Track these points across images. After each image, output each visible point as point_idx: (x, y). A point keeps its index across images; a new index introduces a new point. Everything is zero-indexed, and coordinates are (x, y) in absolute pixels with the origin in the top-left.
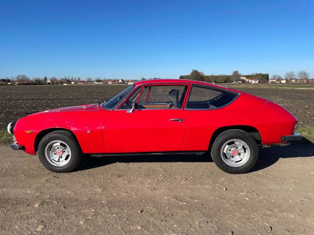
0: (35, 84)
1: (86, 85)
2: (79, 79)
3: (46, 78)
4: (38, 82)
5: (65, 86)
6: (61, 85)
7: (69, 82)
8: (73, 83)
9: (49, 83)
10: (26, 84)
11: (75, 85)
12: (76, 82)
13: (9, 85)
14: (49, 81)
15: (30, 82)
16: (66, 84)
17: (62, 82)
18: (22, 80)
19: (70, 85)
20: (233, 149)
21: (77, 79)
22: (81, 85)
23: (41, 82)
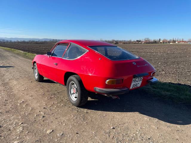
0: (153, 43)
1: (186, 44)
2: (183, 40)
3: (160, 40)
4: (155, 42)
5: (171, 44)
6: (168, 44)
7: (174, 41)
8: (177, 42)
9: (161, 43)
10: (148, 43)
11: (178, 44)
12: (179, 42)
13: (140, 43)
14: (161, 41)
15: (150, 42)
16: (172, 43)
17: (169, 42)
18: (146, 41)
19: (175, 44)
20: (74, 88)
21: (181, 40)
22: (183, 44)
23: (157, 42)
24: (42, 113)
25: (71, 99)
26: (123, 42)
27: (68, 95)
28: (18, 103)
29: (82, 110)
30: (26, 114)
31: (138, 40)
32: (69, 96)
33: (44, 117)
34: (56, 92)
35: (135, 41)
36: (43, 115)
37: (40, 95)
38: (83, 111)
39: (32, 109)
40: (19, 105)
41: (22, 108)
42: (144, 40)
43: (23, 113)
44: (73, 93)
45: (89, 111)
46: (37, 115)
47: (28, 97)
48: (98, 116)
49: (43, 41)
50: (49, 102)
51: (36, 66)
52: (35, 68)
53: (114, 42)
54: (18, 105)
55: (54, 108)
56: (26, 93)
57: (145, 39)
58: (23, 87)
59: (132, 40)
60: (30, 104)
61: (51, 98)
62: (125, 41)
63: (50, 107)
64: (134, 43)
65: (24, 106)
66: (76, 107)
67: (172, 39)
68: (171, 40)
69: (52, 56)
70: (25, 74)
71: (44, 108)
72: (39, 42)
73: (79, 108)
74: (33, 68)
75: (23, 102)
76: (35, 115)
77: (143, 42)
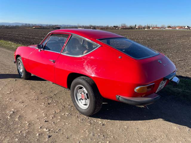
0: (129, 29)
1: (159, 30)
3: (136, 25)
4: (131, 28)
6: (143, 29)
7: (149, 27)
8: (151, 28)
9: (137, 29)
10: (125, 29)
11: (152, 29)
12: (153, 28)
13: (117, 29)
14: (137, 27)
15: (127, 27)
16: (146, 29)
17: (144, 28)
18: (123, 27)
19: (149, 29)
20: (83, 93)
21: (155, 26)
22: (156, 30)
23: (133, 28)
24: (45, 130)
25: (79, 107)
26: (101, 27)
27: (74, 100)
28: (7, 115)
29: (95, 121)
30: (23, 134)
31: (115, 26)
32: (74, 102)
33: (50, 137)
34: (52, 95)
35: (112, 27)
36: (48, 133)
37: (33, 100)
38: (98, 123)
39: (29, 124)
40: (9, 117)
41: (15, 123)
42: (120, 26)
43: (19, 132)
44: (81, 99)
45: (105, 121)
46: (39, 135)
47: (18, 105)
48: (118, 129)
49: (14, 25)
50: (48, 111)
51: (21, 61)
52: (20, 63)
53: (92, 27)
54: (7, 118)
55: (59, 120)
56: (13, 98)
57: (122, 25)
58: (6, 88)
59: (109, 26)
60: (24, 115)
61: (49, 104)
62: (102, 26)
63: (53, 119)
64: (112, 29)
65: (17, 119)
66: (85, 117)
67: (147, 25)
68: (145, 26)
69: (45, 50)
70: (4, 69)
71: (46, 121)
72: (10, 26)
73: (90, 118)
74: (15, 62)
75: (14, 113)
76: (37, 135)
77: (119, 27)
